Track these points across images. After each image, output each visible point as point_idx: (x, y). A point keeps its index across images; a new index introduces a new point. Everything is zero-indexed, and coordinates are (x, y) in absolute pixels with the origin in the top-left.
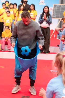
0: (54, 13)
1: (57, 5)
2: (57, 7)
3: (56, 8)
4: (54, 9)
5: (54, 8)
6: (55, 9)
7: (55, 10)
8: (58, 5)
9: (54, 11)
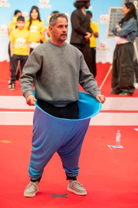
0: (112, 26)
1: (118, 9)
2: (117, 13)
3: (115, 15)
4: (111, 18)
5: (111, 15)
6: (113, 17)
7: (113, 20)
8: (120, 9)
9: (111, 22)
